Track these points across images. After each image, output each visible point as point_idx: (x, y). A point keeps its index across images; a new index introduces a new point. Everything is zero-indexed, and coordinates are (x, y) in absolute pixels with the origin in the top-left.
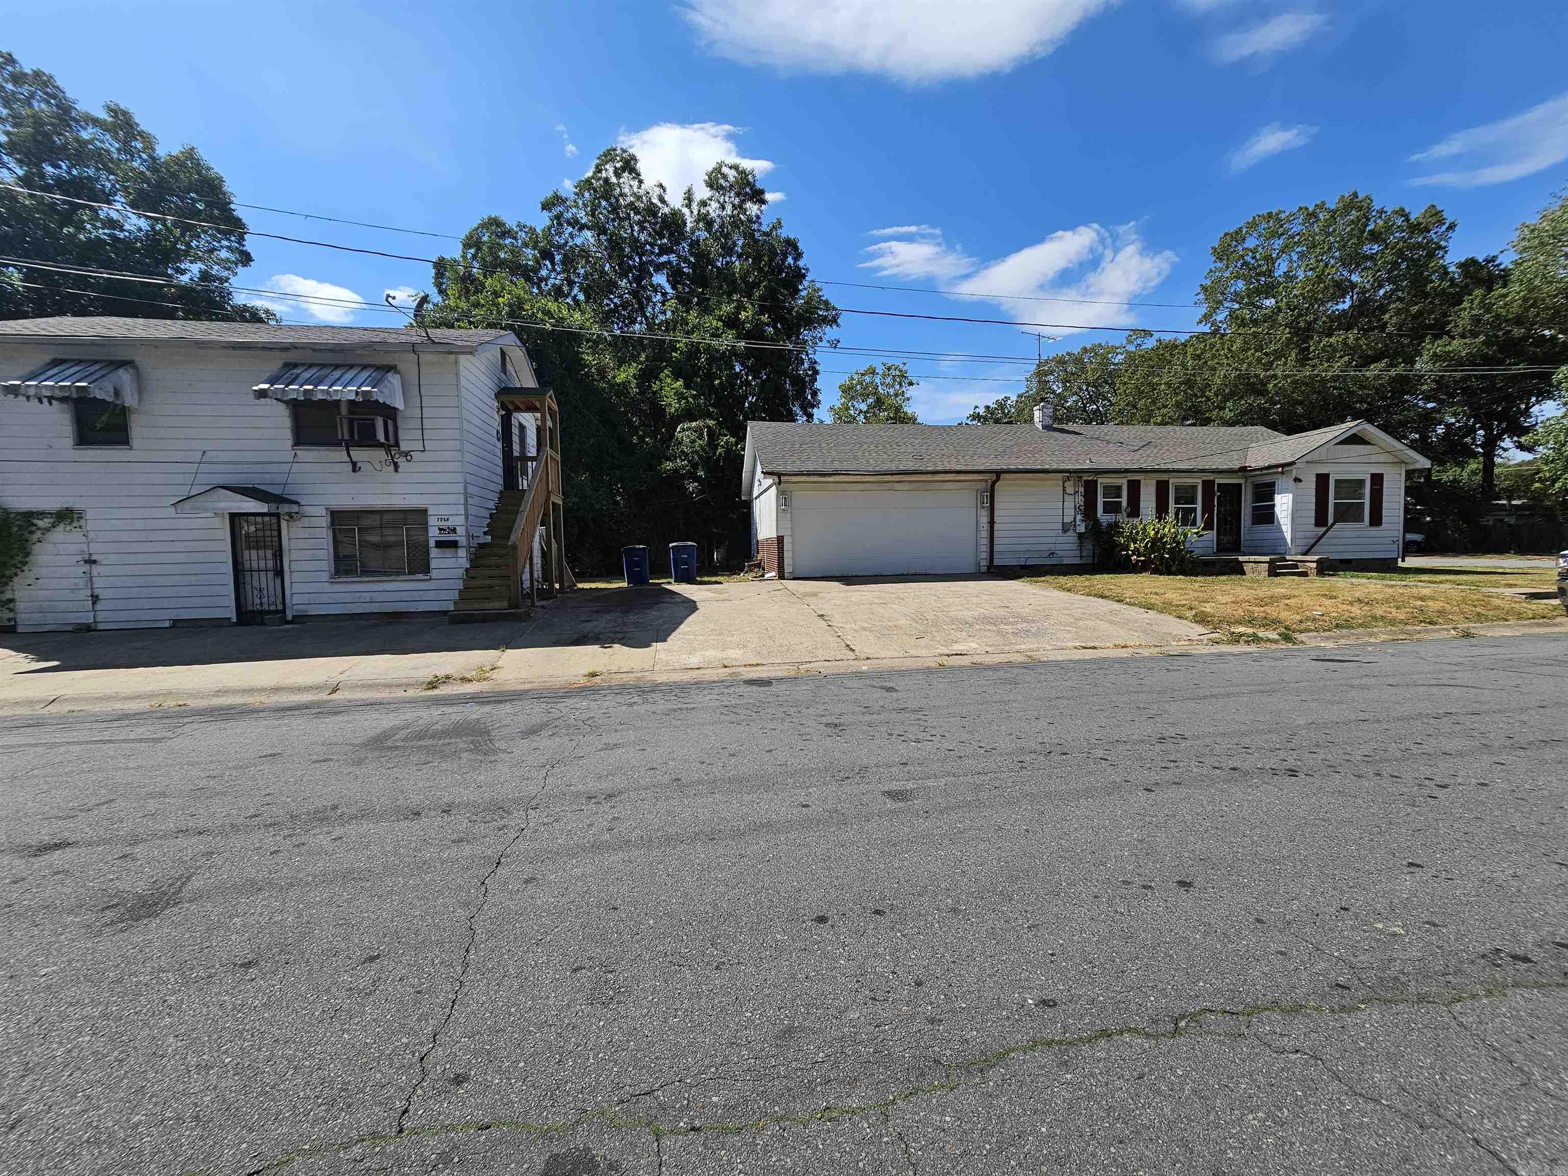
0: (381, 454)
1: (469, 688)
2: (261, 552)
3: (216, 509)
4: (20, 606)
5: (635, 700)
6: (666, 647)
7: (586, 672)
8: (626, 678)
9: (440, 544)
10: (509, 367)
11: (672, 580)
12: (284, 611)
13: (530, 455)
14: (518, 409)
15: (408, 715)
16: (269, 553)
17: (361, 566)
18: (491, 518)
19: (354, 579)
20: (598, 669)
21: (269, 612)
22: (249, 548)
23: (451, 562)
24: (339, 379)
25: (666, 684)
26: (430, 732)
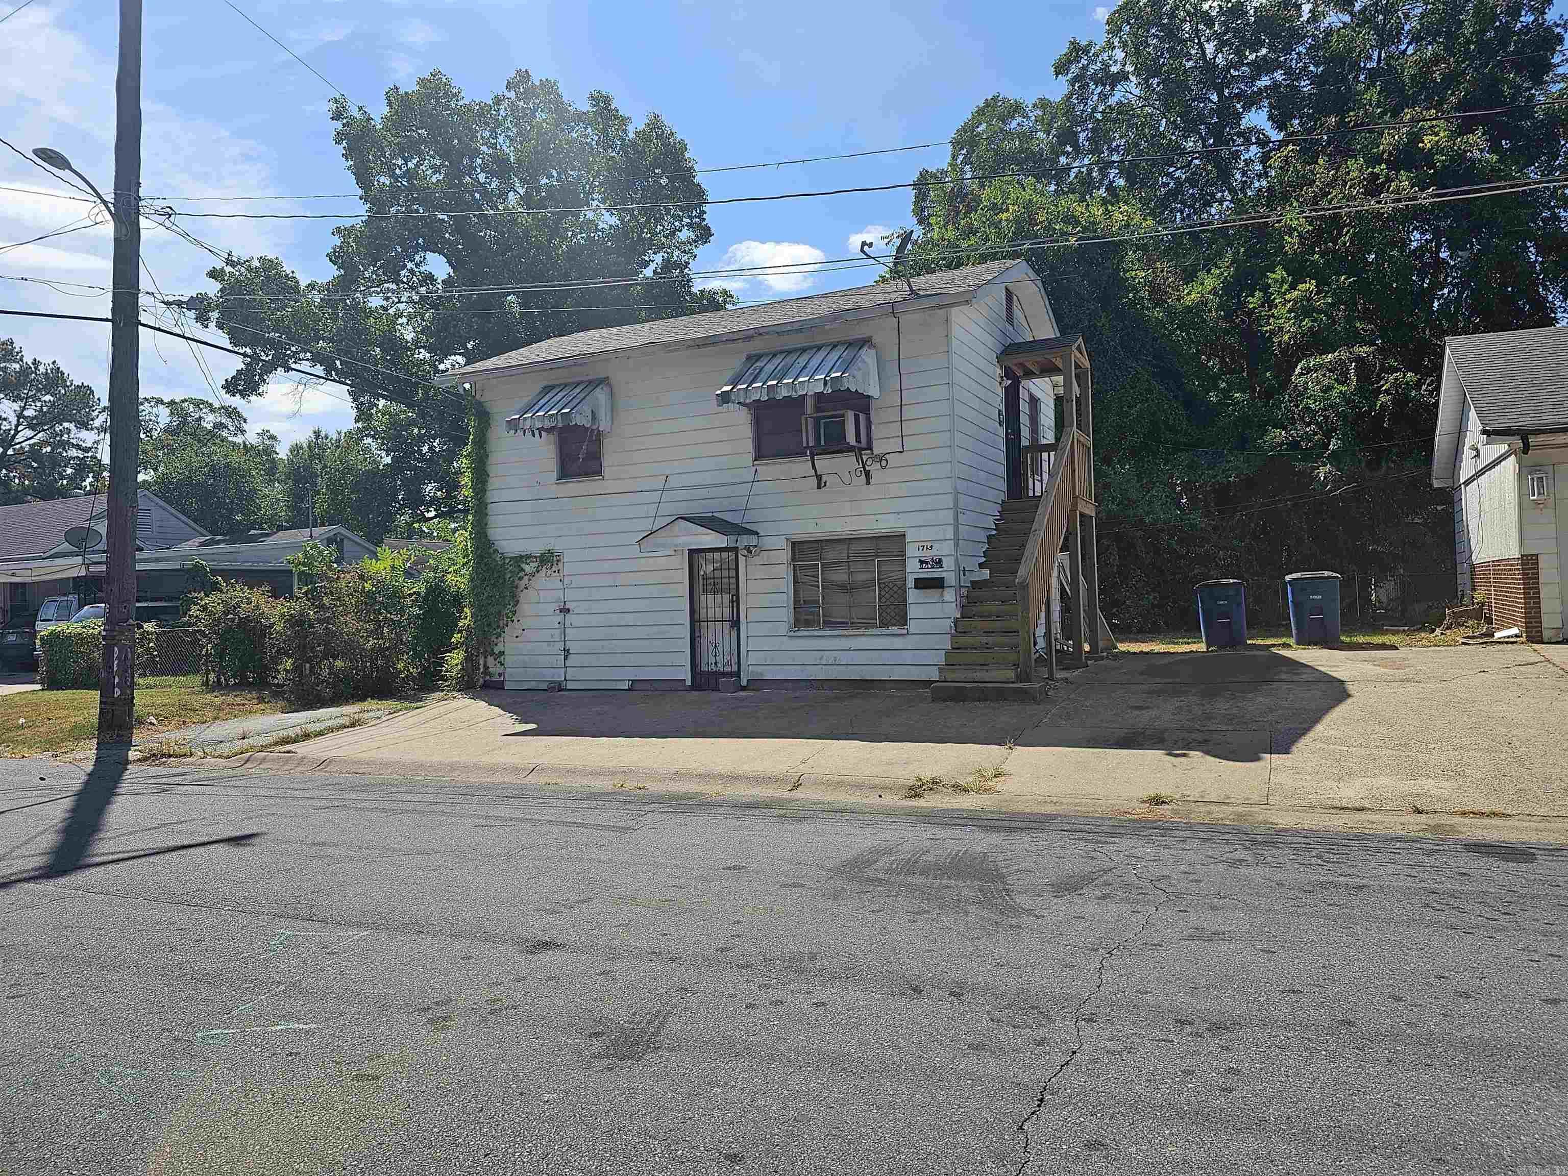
0: (849, 462)
1: (966, 802)
2: (718, 597)
3: (676, 546)
4: (508, 660)
5: (1241, 854)
6: (1289, 764)
7: (1145, 795)
8: (1219, 812)
9: (922, 584)
10: (1017, 313)
11: (1292, 641)
12: (738, 674)
13: (1044, 442)
14: (1029, 374)
15: (888, 834)
16: (726, 598)
17: (824, 616)
18: (988, 543)
19: (816, 633)
20: (1165, 791)
21: (724, 674)
22: (705, 591)
23: (935, 610)
24: (805, 367)
25: (1296, 833)
26: (920, 865)
